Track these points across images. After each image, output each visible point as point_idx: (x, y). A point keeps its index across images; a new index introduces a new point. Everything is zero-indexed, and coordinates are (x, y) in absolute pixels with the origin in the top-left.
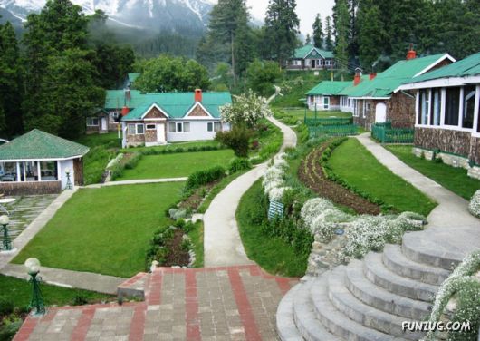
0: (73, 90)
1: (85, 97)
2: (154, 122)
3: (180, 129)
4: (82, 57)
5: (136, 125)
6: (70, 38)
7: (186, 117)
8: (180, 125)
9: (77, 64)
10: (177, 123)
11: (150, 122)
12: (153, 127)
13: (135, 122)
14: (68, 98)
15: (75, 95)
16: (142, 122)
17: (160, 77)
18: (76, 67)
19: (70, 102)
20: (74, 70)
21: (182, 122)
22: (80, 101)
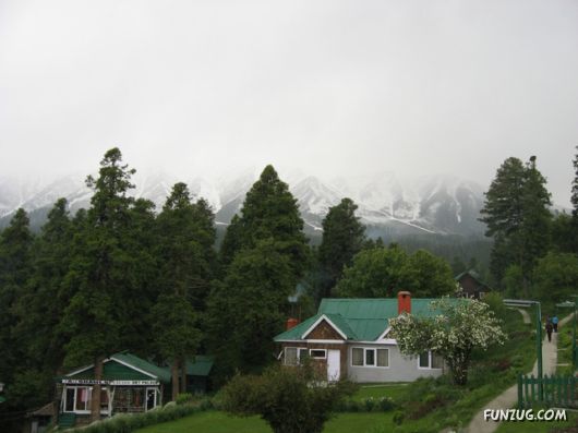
0: (259, 295)
1: (275, 306)
2: (323, 345)
3: (370, 361)
4: (278, 250)
5: (299, 349)
6: (268, 225)
7: (381, 340)
8: (370, 353)
9: (267, 260)
10: (365, 349)
11: (317, 345)
12: (322, 354)
13: (297, 344)
14: (250, 306)
15: (260, 303)
16: (305, 344)
17: (367, 276)
18: (266, 263)
19: (252, 311)
20: (264, 267)
21: (375, 349)
22: (266, 311)
